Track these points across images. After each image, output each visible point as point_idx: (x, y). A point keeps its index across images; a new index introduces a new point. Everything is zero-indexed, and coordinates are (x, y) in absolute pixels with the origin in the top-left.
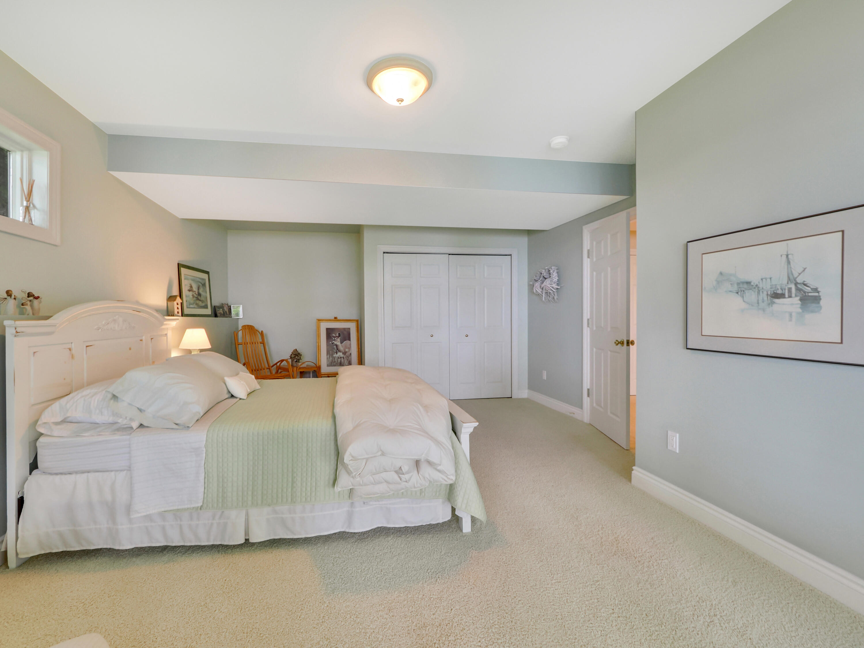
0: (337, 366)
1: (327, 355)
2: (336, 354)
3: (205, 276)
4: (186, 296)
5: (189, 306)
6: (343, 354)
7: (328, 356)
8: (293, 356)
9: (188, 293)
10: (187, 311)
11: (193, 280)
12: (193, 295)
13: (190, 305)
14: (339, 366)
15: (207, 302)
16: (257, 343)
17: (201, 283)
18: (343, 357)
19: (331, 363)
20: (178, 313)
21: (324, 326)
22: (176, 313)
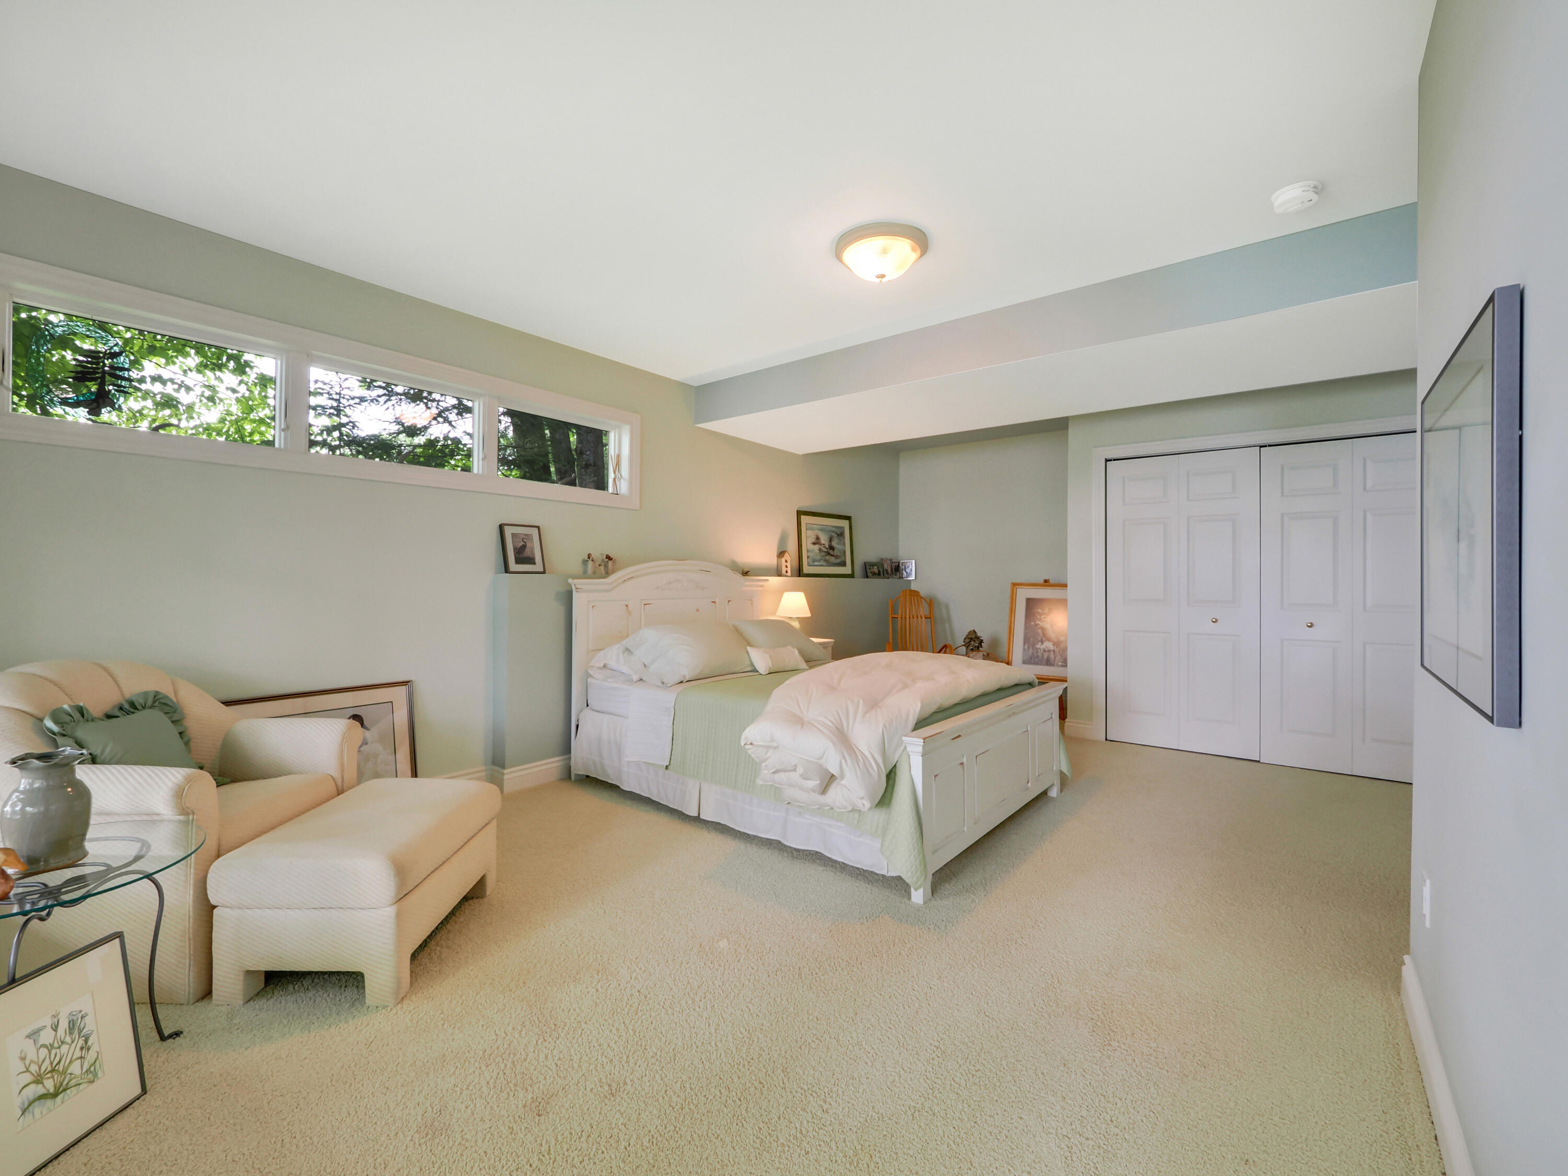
0: (1041, 665)
1: (1024, 645)
2: (1040, 643)
3: (845, 524)
4: (808, 551)
5: (811, 564)
6: (1054, 645)
7: (1026, 646)
8: (967, 641)
9: (811, 547)
10: (806, 569)
11: (821, 530)
12: (820, 550)
13: (814, 562)
14: (1044, 665)
15: (845, 556)
16: (919, 617)
17: (836, 533)
18: (1054, 651)
19: (1031, 658)
20: (787, 572)
21: (1023, 594)
22: (784, 572)
